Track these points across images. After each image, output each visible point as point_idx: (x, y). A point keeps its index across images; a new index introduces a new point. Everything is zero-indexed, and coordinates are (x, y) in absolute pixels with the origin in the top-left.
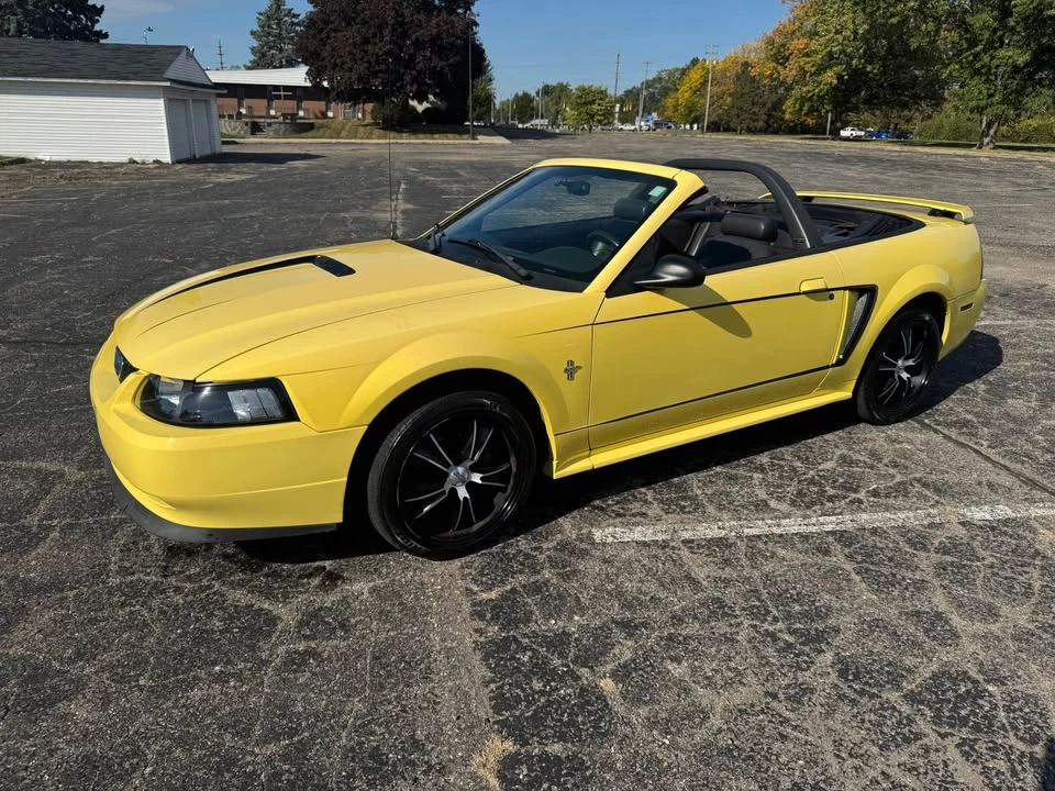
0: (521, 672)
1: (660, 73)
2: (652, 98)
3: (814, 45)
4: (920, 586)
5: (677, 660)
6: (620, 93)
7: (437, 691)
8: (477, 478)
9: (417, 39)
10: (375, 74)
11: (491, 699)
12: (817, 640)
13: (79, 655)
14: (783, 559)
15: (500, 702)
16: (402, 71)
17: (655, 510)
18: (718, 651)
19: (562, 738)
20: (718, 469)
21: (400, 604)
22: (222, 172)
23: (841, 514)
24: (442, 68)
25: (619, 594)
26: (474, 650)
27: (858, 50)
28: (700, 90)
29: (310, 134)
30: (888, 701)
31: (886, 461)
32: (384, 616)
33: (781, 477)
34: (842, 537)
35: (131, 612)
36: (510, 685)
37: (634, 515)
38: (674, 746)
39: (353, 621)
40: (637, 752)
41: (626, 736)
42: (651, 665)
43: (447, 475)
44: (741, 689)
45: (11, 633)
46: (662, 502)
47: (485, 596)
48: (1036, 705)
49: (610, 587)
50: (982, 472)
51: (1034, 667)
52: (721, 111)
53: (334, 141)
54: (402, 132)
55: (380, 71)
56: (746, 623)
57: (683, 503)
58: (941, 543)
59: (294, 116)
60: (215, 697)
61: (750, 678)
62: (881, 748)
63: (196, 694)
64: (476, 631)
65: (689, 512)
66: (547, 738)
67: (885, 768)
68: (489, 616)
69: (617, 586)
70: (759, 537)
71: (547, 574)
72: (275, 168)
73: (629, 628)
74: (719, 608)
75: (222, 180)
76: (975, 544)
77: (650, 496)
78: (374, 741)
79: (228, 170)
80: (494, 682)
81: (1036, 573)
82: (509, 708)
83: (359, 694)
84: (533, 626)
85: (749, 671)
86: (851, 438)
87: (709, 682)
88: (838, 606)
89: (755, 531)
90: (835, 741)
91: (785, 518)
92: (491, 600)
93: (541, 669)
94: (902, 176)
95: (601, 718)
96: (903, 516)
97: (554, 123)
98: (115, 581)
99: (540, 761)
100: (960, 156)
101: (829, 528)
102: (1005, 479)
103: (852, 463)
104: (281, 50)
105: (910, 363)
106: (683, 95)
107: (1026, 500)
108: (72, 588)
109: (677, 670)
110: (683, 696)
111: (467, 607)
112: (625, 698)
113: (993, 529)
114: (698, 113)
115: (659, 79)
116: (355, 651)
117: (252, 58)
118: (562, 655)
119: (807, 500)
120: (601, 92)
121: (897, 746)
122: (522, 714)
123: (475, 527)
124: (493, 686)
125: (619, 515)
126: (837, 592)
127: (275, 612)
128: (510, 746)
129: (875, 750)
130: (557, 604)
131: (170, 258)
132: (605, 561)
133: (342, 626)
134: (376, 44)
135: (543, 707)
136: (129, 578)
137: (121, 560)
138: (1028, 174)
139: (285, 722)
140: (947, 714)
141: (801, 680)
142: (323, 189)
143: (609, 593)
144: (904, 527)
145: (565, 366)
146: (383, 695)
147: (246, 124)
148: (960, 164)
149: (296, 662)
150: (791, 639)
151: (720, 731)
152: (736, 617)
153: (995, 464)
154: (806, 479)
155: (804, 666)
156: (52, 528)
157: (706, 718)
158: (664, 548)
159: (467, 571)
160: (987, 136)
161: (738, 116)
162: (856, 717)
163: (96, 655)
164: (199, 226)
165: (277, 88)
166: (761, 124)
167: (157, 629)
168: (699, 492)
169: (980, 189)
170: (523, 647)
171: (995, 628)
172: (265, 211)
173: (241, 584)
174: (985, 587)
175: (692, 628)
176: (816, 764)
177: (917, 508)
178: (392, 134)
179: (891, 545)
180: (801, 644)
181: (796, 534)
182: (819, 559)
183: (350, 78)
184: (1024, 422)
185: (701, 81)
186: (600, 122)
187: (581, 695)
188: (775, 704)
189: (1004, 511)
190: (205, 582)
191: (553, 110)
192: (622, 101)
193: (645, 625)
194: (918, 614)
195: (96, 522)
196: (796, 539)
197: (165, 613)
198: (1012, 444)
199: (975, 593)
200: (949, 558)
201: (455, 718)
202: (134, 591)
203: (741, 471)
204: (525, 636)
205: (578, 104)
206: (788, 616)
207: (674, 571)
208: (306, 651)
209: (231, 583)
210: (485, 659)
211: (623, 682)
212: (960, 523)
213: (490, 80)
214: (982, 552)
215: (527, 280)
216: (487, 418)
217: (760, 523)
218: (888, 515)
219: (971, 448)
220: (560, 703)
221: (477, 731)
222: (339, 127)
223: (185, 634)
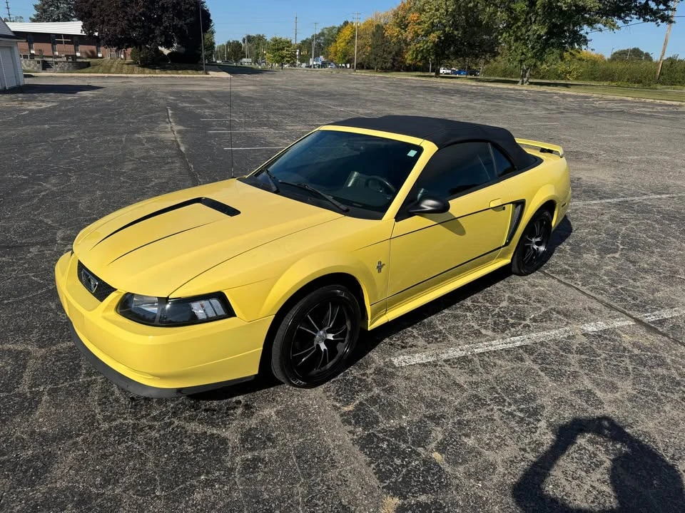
0: (386, 455)
1: (322, 30)
2: (319, 46)
3: (423, 18)
4: (575, 375)
5: (467, 435)
6: (299, 42)
7: (343, 473)
8: (330, 337)
9: (163, 5)
10: (134, 29)
11: (375, 474)
12: (535, 413)
13: (107, 481)
14: (501, 366)
15: (382, 476)
16: (153, 27)
17: (421, 342)
18: (487, 427)
19: (424, 492)
20: (446, 311)
21: (298, 420)
22: (31, 101)
23: (521, 335)
24: (182, 26)
25: (422, 399)
26: (353, 445)
27: (449, 21)
28: (350, 42)
29: (88, 70)
30: (581, 445)
31: (533, 298)
32: (292, 429)
33: (482, 314)
34: (528, 349)
35: (127, 448)
36: (383, 463)
37: (411, 347)
38: (484, 487)
39: (274, 435)
40: (467, 494)
41: (458, 485)
42: (455, 441)
43: (315, 336)
44: (507, 448)
45: (51, 472)
46: (423, 336)
47: (346, 409)
48: (650, 437)
49: (416, 395)
50: (583, 301)
51: (643, 416)
52: (364, 56)
53: (106, 75)
54: (155, 69)
55: (137, 27)
56: (496, 408)
57: (435, 336)
58: (577, 348)
59: (74, 57)
60: (210, 496)
61: (509, 442)
62: (586, 472)
63: (198, 496)
64: (350, 432)
65: (441, 341)
66: (416, 493)
67: (592, 483)
68: (353, 422)
69: (419, 394)
70: (484, 353)
71: (376, 390)
72: (69, 97)
73: (436, 419)
74: (478, 402)
75: (33, 107)
76: (594, 346)
77: (415, 333)
78: (319, 510)
79: (34, 99)
80: (373, 463)
81: (628, 361)
82: (388, 478)
83: (298, 482)
84: (382, 426)
85: (507, 437)
86: (511, 285)
87: (490, 448)
88: (538, 392)
89: (480, 350)
90: (563, 472)
91: (493, 340)
92: (350, 411)
93: (396, 451)
94: (482, 103)
95: (441, 476)
96: (553, 333)
97: (256, 61)
98: (105, 426)
99: (418, 507)
100: (511, 89)
101: (518, 344)
102: (597, 306)
103: (516, 302)
104: (58, 8)
105: (538, 239)
106: (340, 45)
107: (610, 317)
108: (78, 435)
109: (470, 442)
110: (478, 457)
111: (337, 417)
112: (449, 462)
113: (600, 336)
114: (350, 57)
115: (322, 34)
116: (284, 455)
117: (36, 12)
118: (405, 442)
119: (500, 327)
120: (288, 42)
121: (593, 470)
122: (396, 480)
123: (329, 365)
124: (373, 466)
125: (403, 347)
126: (535, 383)
127: (223, 435)
128: (397, 501)
129: (584, 474)
130: (390, 410)
131: (25, 175)
132: (407, 378)
133: (269, 439)
134: (133, 7)
135: (407, 475)
136: (114, 424)
137: (102, 411)
138: (550, 102)
139: (261, 506)
140: (611, 448)
141: (535, 439)
142: (113, 115)
143: (416, 399)
144: (556, 340)
145: (377, 265)
146: (313, 481)
147: (38, 62)
148: (513, 95)
149: (251, 466)
150: (522, 415)
151: (505, 475)
152: (489, 405)
153: (588, 296)
154: (495, 314)
155: (533, 430)
156: (42, 393)
157: (495, 469)
158: (436, 366)
159: (328, 394)
160: (525, 77)
161: (375, 60)
162: (568, 456)
163: (118, 480)
164: (35, 147)
165: (59, 36)
166: (389, 65)
167: (150, 455)
168: (441, 328)
169: (527, 113)
170: (381, 439)
171: (618, 395)
172: (79, 134)
173: (191, 419)
174: (606, 372)
175: (469, 415)
176: (558, 486)
177: (559, 328)
178: (147, 70)
179: (553, 352)
180: (528, 417)
181: (502, 350)
182: (520, 364)
183: (115, 31)
184: (595, 269)
185: (351, 35)
186: (288, 62)
187: (424, 465)
188: (526, 455)
189: (602, 325)
190: (166, 420)
191: (255, 52)
192: (300, 47)
193: (442, 416)
194: (579, 392)
195: (70, 386)
196: (504, 353)
197: (150, 444)
198: (594, 283)
199: (603, 376)
200: (583, 357)
201: (360, 489)
202: (122, 433)
203: (459, 312)
204: (379, 432)
205: (273, 50)
206: (516, 401)
207: (446, 380)
208: (254, 458)
209: (185, 418)
210: (362, 449)
211: (444, 453)
212: (583, 335)
213: (213, 33)
214: (599, 352)
215: (346, 213)
216: (337, 301)
217: (481, 344)
218: (545, 333)
219: (574, 287)
220: (415, 472)
221: (375, 495)
222: (109, 65)
223: (171, 457)
